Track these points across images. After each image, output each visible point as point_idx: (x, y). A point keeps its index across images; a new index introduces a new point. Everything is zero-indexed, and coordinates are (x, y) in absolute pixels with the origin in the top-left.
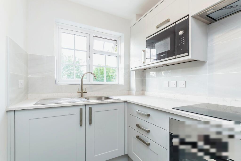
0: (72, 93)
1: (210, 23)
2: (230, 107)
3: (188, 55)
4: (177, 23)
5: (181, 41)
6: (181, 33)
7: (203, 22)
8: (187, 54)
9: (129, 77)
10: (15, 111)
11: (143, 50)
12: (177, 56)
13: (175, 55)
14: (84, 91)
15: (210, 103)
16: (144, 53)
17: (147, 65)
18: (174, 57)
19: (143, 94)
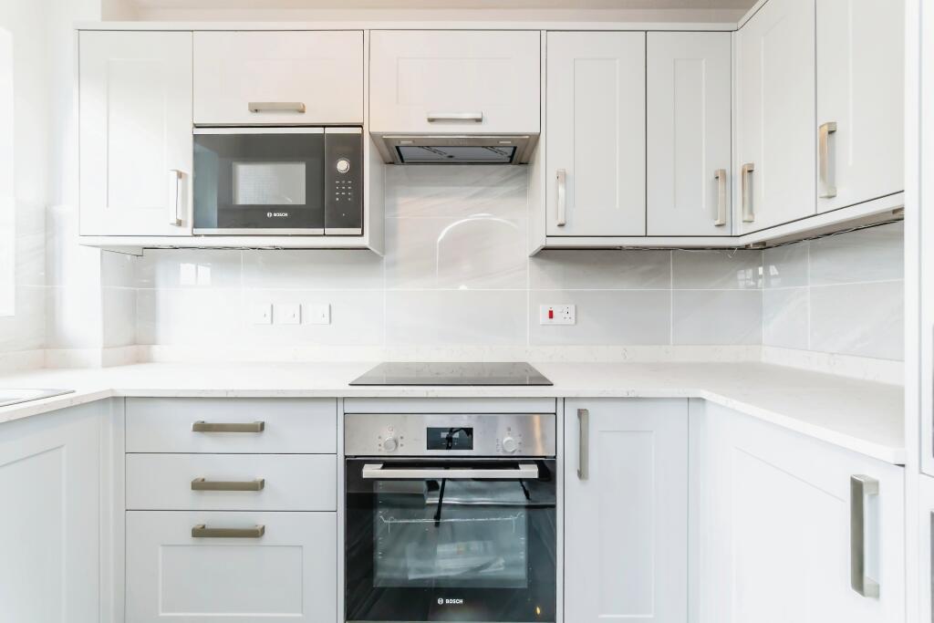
1: (390, 163)
2: (428, 364)
3: (362, 235)
4: (329, 131)
5: (343, 191)
6: (343, 166)
7: (382, 154)
8: (358, 231)
11: (178, 171)
12: (328, 231)
13: (322, 226)
15: (393, 360)
16: (180, 181)
17: (196, 236)
18: (320, 231)
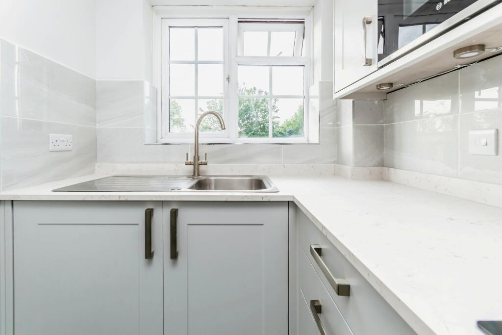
0: (177, 165)
9: (337, 119)
10: (14, 203)
14: (202, 160)
17: (381, 67)
19: (383, 178)
